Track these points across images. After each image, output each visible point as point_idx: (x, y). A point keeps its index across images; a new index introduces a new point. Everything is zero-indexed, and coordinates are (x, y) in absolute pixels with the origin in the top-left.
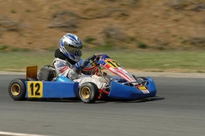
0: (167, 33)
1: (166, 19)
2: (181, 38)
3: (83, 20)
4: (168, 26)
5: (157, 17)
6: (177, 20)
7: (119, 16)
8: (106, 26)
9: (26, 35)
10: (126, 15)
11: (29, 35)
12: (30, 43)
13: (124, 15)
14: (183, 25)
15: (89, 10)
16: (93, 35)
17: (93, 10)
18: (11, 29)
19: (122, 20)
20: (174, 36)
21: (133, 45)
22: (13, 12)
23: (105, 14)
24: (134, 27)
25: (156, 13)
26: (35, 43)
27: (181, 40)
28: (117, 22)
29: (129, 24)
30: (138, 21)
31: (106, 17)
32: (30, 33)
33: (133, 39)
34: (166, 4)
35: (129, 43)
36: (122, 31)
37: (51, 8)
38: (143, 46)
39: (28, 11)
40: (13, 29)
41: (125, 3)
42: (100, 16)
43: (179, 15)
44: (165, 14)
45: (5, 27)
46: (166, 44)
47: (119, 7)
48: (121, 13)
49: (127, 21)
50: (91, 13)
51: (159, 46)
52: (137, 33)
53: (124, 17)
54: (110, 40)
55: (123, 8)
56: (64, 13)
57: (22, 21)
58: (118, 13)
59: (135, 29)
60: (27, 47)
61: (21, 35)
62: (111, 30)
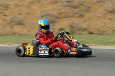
0: (105, 26)
1: (104, 18)
2: (112, 29)
3: (58, 19)
4: (105, 22)
5: (99, 17)
6: (110, 19)
7: (78, 17)
8: (71, 22)
9: (27, 27)
10: (83, 16)
11: (28, 27)
12: (28, 31)
13: (81, 16)
14: (113, 21)
15: (62, 13)
16: (63, 27)
17: (64, 13)
18: (18, 23)
19: (80, 19)
20: (109, 27)
21: (86, 32)
22: (20, 14)
23: (70, 15)
24: (86, 22)
25: (99, 15)
26: (31, 31)
27: (112, 30)
28: (77, 20)
29: (84, 21)
30: (89, 19)
31: (71, 17)
32: (29, 26)
33: (85, 29)
34: (105, 10)
35: (83, 31)
36: (80, 25)
37: (41, 12)
38: (91, 33)
39: (28, 14)
40: (20, 24)
41: (82, 9)
42: (68, 16)
43: (112, 16)
44: (104, 16)
45: (15, 22)
46: (104, 32)
47: (78, 12)
48: (80, 15)
49: (83, 19)
50: (63, 15)
51: (100, 33)
52: (88, 26)
53: (81, 17)
54: (73, 29)
55: (81, 12)
56: (48, 15)
57: (24, 19)
58: (78, 15)
59: (87, 24)
60: (27, 33)
61: (24, 27)
62: (74, 24)
